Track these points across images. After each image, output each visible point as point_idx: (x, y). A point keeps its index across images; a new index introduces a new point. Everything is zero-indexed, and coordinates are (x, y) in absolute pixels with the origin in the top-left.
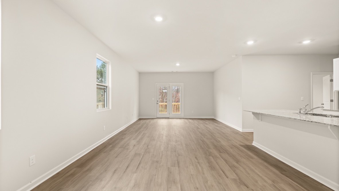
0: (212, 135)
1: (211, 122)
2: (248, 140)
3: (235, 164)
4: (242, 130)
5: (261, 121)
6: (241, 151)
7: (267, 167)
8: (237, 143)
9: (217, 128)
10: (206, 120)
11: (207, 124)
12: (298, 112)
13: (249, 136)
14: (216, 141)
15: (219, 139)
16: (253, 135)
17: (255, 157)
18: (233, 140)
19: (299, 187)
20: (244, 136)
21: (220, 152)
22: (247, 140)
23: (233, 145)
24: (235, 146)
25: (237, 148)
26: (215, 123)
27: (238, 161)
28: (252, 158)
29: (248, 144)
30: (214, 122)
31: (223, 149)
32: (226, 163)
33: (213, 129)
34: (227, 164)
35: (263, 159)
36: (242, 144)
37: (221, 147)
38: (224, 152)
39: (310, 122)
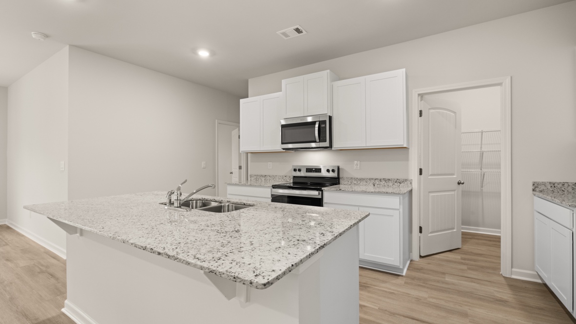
29: (49, 312)
39: (156, 256)
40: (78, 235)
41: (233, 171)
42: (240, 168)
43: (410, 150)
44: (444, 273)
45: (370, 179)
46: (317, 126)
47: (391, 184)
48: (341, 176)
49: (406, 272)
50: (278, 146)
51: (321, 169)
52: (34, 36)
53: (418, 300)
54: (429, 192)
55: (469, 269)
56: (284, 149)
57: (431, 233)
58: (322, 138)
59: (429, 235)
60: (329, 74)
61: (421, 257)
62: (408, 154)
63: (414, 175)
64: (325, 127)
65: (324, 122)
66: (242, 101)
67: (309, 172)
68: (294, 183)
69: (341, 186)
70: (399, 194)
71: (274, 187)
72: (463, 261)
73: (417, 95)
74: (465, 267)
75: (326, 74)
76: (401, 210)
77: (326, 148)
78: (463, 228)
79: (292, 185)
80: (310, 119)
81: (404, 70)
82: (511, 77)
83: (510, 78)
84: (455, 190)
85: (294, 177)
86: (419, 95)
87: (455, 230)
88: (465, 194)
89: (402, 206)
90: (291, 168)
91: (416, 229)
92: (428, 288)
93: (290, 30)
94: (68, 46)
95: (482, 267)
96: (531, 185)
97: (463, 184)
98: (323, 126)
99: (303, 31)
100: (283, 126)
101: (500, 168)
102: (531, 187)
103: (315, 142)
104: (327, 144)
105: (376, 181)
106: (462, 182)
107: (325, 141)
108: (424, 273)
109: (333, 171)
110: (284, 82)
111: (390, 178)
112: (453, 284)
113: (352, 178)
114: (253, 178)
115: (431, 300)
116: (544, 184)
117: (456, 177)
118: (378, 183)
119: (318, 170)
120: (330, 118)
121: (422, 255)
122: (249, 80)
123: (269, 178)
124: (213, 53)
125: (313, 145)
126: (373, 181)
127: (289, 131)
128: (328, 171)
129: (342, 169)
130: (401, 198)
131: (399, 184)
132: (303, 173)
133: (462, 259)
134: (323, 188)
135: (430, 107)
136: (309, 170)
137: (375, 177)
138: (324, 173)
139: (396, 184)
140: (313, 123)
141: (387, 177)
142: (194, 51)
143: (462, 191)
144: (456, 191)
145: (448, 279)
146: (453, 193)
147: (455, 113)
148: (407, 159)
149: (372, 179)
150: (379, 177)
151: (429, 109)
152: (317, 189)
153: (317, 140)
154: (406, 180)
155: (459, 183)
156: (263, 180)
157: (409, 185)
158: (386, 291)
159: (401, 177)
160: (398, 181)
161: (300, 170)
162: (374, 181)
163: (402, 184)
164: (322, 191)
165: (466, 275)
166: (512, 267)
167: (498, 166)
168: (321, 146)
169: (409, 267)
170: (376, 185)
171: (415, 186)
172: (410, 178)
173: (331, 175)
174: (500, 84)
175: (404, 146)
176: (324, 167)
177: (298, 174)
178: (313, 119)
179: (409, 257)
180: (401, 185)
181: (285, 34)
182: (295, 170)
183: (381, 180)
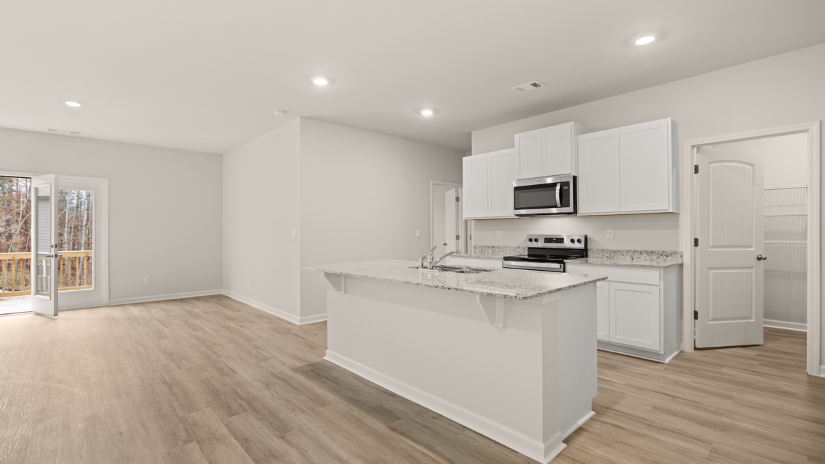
0: (210, 352)
1: (211, 307)
2: (315, 348)
3: (276, 444)
4: (301, 321)
5: (345, 292)
6: (295, 389)
7: (359, 420)
8: (284, 364)
9: (231, 324)
10: (196, 302)
11: (196, 316)
12: (419, 264)
13: (316, 335)
14: (221, 371)
15: (231, 364)
16: (326, 328)
17: (331, 397)
18: (275, 358)
19: (428, 456)
20: (304, 338)
21: (230, 412)
22: (311, 346)
23: (272, 374)
24: (278, 378)
25: (285, 381)
26: (224, 310)
27: (283, 430)
28: (323, 403)
29: (315, 359)
30: (223, 306)
31: (241, 398)
32: (247, 450)
33: (217, 331)
34: (249, 454)
35: (349, 399)
36: (299, 364)
37: (235, 392)
38: (245, 410)
39: (446, 290)
40: (343, 292)
41: (447, 242)
42: (458, 237)
43: (680, 216)
44: (722, 366)
45: (627, 252)
46: (558, 187)
47: (654, 257)
48: (589, 247)
49: (670, 361)
50: (510, 212)
51: (563, 239)
52: (276, 113)
53: (676, 383)
54: (709, 268)
55: (760, 364)
56: (517, 215)
57: (712, 320)
58: (564, 202)
59: (709, 323)
60: (573, 127)
61: (696, 349)
62: (678, 220)
63: (686, 246)
64: (569, 190)
65: (567, 184)
66: (465, 159)
67: (548, 242)
68: (529, 255)
69: (590, 259)
70: (658, 267)
71: (506, 259)
72: (757, 357)
73: (690, 148)
74: (758, 363)
75: (568, 127)
76: (662, 286)
77: (569, 213)
78: (765, 323)
79: (526, 257)
80: (549, 181)
81: (669, 119)
82: (821, 122)
83: (818, 123)
84: (752, 268)
85: (529, 248)
86: (693, 147)
87: (751, 320)
88: (768, 274)
89: (662, 282)
90: (525, 237)
91: (688, 315)
92: (693, 375)
93: (527, 86)
94: (299, 118)
95: (783, 365)
97: (765, 259)
98: (566, 188)
99: (541, 84)
100: (516, 189)
101: (806, 239)
103: (556, 207)
104: (570, 209)
105: (635, 254)
106: (764, 257)
107: (568, 206)
108: (694, 363)
109: (579, 241)
110: (516, 136)
111: (654, 250)
112: (729, 375)
113: (603, 250)
114: (477, 250)
115: (692, 384)
117: (755, 250)
118: (637, 256)
119: (561, 240)
120: (575, 178)
121: (698, 346)
122: (472, 133)
123: (497, 249)
124: (436, 111)
125: (554, 210)
126: (631, 254)
127: (523, 194)
128: (572, 241)
129: (591, 239)
130: (662, 272)
131: (665, 257)
132: (541, 244)
133: (756, 355)
134: (565, 261)
135: (711, 161)
136: (548, 240)
137: (633, 249)
138: (567, 244)
139: (661, 257)
140: (554, 185)
141: (649, 249)
142: (418, 111)
143: (765, 271)
144: (754, 269)
145: (724, 370)
146: (750, 271)
147: (752, 165)
148: (677, 227)
149: (630, 251)
150: (639, 249)
151: (710, 163)
152: (558, 262)
153: (559, 205)
154: (675, 253)
155: (759, 259)
156: (490, 252)
157: (679, 259)
158: (638, 373)
159: (668, 249)
160: (664, 253)
161: (536, 240)
162: (633, 253)
163: (669, 257)
164: (564, 263)
165: (752, 369)
166: (820, 364)
167: (804, 235)
168: (562, 212)
169: (676, 357)
170: (635, 258)
171: (687, 260)
172: (680, 250)
173: (577, 246)
174: (806, 131)
175: (670, 211)
176: (568, 236)
177: (534, 244)
178: (553, 180)
179: (678, 348)
180: (668, 259)
181: (520, 89)
182: (531, 240)
183: (641, 253)
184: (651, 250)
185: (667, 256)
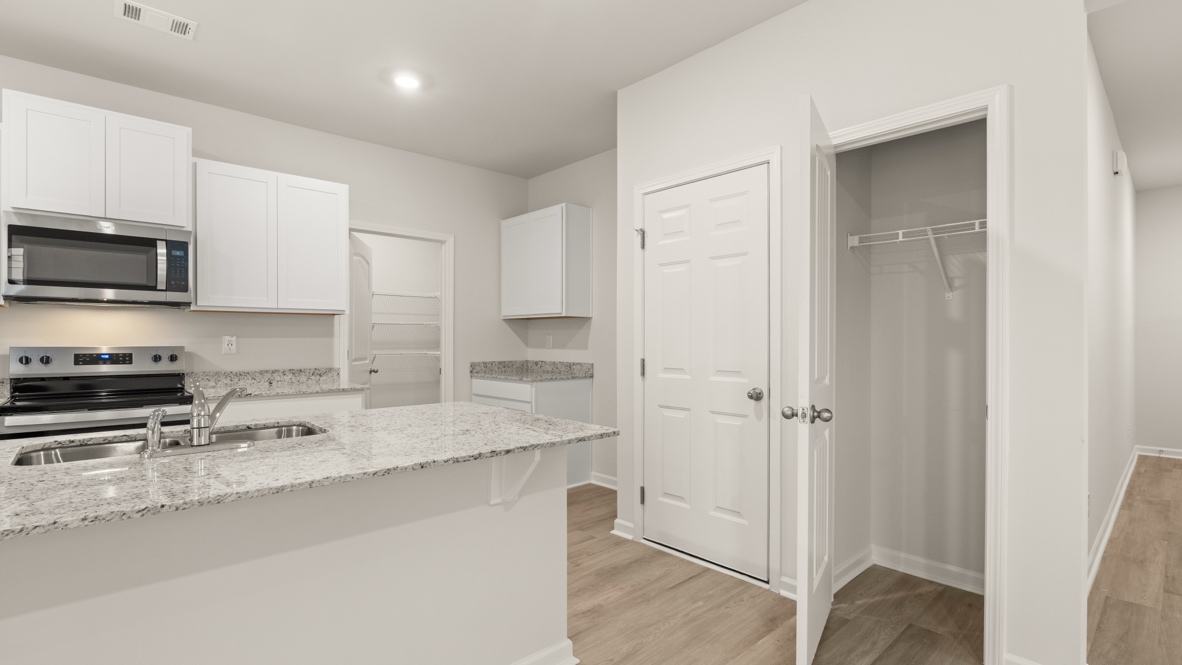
43: (336, 318)
45: (261, 373)
47: (303, 378)
51: (131, 354)
62: (333, 324)
63: (342, 360)
67: (86, 363)
81: (347, 184)
82: (456, 234)
83: (454, 235)
96: (469, 366)
102: (468, 369)
103: (150, 288)
104: (188, 297)
105: (275, 375)
107: (185, 290)
109: (173, 358)
111: (302, 368)
113: (217, 373)
116: (479, 364)
117: (368, 363)
118: (278, 378)
119: (122, 358)
126: (269, 375)
128: (157, 359)
129: (190, 353)
131: (318, 377)
136: (81, 358)
137: (271, 367)
139: (313, 377)
141: (297, 366)
147: (368, 263)
148: (330, 334)
149: (267, 372)
150: (281, 366)
153: (161, 284)
154: (330, 370)
159: (321, 364)
160: (316, 371)
161: (46, 360)
162: (271, 374)
163: (324, 378)
170: (275, 383)
172: (336, 366)
173: (164, 367)
175: (346, 313)
177: (37, 370)
180: (322, 379)
182: (24, 361)
183: (284, 373)
184: (299, 368)
185: (320, 376)
